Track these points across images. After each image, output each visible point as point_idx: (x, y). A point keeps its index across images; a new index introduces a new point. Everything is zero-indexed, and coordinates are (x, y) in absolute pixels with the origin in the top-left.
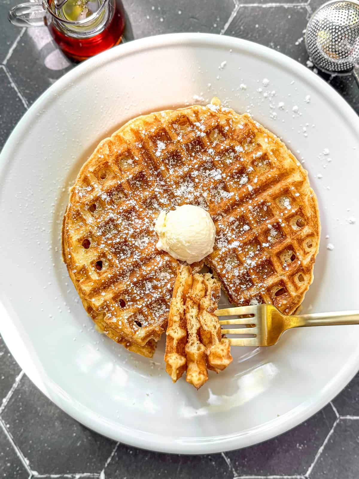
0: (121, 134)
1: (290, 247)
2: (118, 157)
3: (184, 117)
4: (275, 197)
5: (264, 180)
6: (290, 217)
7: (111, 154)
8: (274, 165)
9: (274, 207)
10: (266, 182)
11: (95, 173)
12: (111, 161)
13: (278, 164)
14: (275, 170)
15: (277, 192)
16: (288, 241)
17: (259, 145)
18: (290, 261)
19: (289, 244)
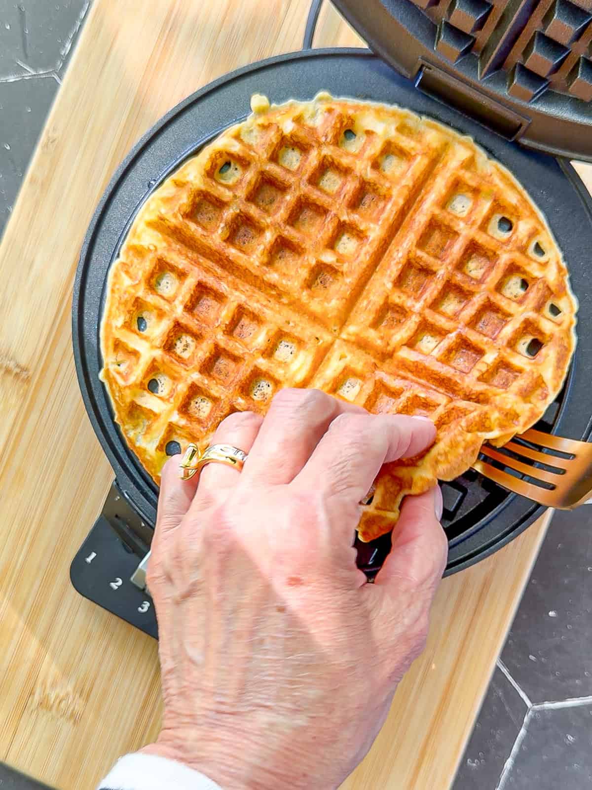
0: (135, 242)
1: (513, 269)
2: (149, 281)
3: (221, 157)
4: (444, 203)
5: (411, 184)
6: (485, 223)
7: (137, 282)
8: (413, 153)
9: (452, 220)
10: (414, 186)
11: (127, 325)
12: (141, 293)
13: (419, 147)
14: (419, 158)
15: (444, 191)
16: (504, 258)
17: (369, 133)
18: (521, 292)
19: (508, 263)
